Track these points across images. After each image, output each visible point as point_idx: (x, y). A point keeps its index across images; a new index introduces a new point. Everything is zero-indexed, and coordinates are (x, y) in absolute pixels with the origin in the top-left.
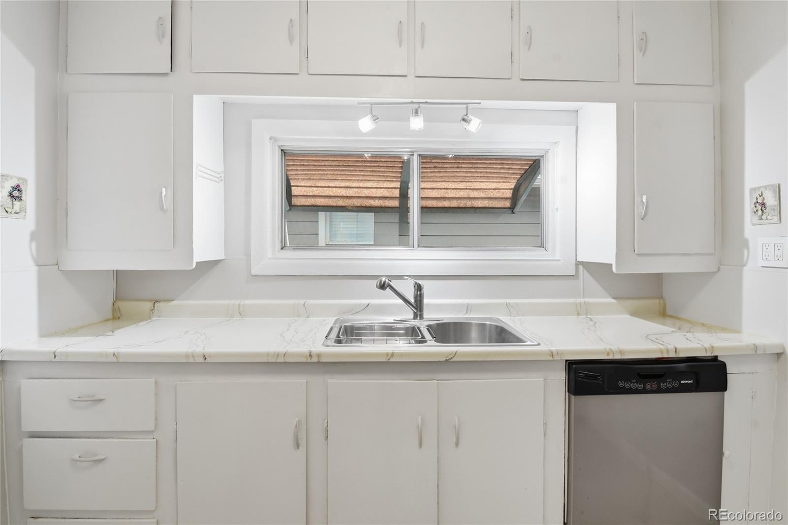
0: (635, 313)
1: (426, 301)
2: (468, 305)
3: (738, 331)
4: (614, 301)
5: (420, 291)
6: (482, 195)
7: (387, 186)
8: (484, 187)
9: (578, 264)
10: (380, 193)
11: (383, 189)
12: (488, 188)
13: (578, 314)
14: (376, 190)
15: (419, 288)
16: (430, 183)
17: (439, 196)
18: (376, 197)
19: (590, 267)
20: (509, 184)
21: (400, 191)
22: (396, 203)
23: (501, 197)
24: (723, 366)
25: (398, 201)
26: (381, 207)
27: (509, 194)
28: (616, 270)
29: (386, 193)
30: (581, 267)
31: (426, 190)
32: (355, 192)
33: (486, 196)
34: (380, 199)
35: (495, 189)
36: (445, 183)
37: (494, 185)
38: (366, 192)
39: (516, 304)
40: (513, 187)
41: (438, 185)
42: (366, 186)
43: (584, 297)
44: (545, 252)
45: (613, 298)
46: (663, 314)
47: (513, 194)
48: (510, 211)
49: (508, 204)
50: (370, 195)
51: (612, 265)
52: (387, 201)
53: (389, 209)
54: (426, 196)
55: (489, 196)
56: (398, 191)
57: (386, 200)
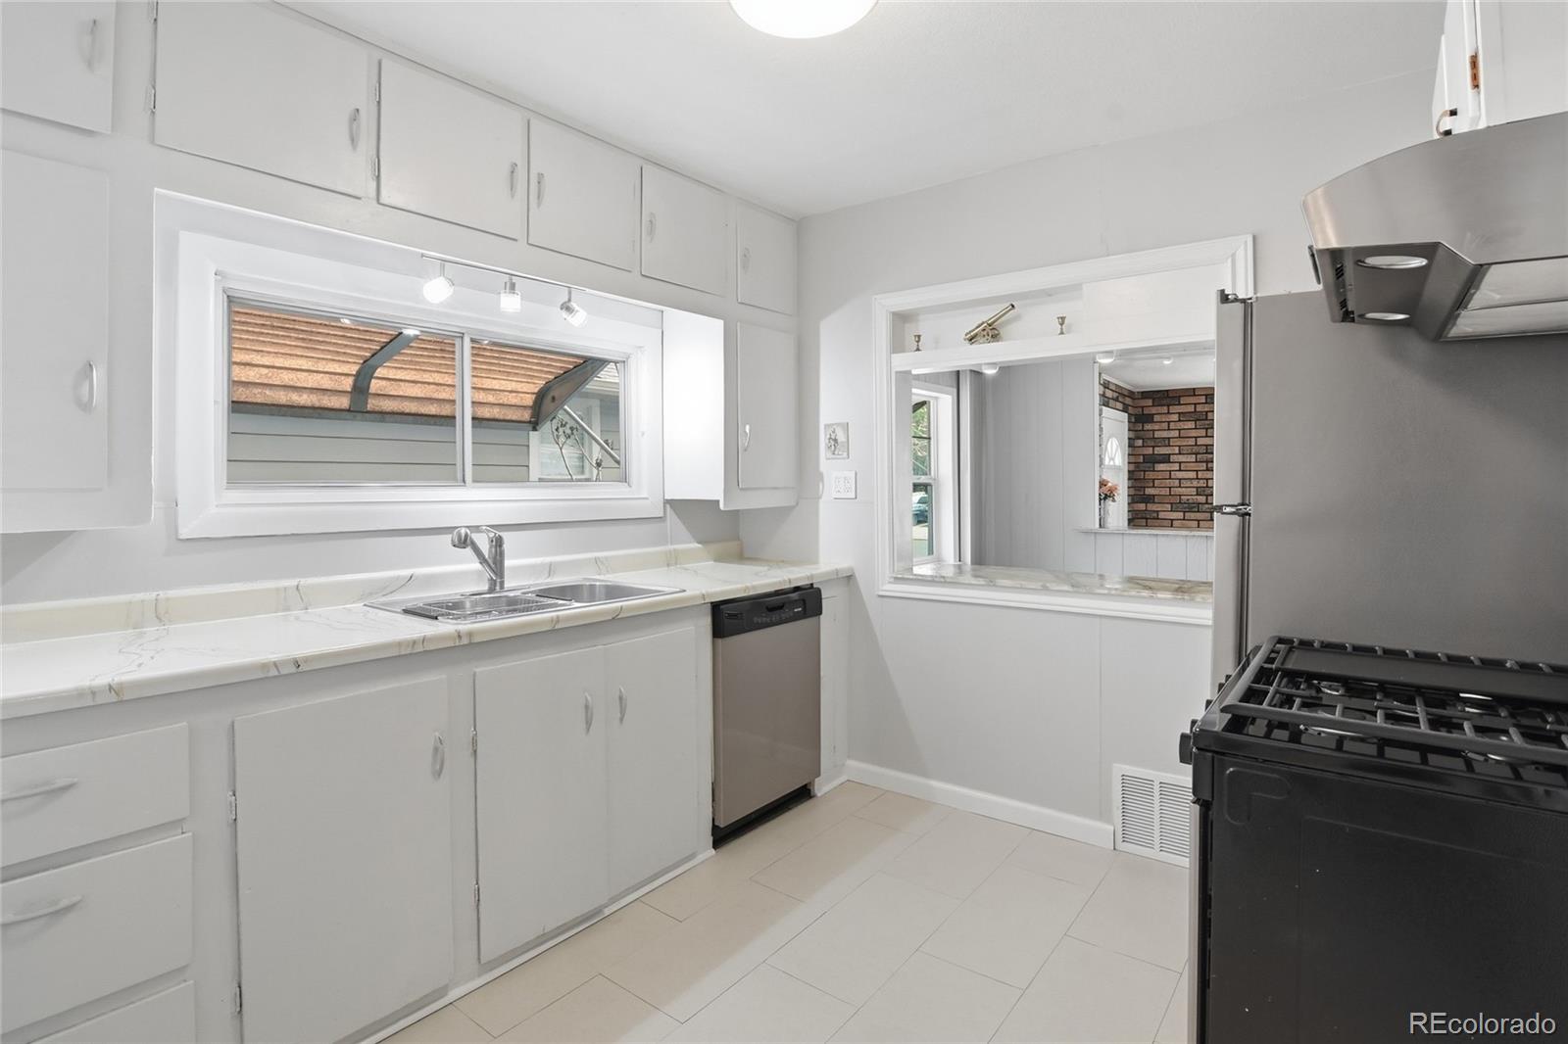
0: (720, 558)
1: (508, 563)
2: (551, 564)
3: (815, 562)
4: (700, 546)
5: (501, 546)
6: (491, 399)
7: (332, 370)
8: (497, 387)
9: (667, 502)
10: (312, 381)
11: (322, 375)
12: (502, 388)
13: (668, 565)
14: (306, 374)
15: (498, 543)
16: (413, 372)
17: (423, 396)
18: (305, 388)
19: (679, 507)
20: (532, 385)
21: (355, 382)
22: (344, 402)
23: (518, 404)
24: (819, 591)
25: (349, 398)
26: (313, 408)
27: (529, 400)
28: (725, 504)
29: (326, 382)
30: (668, 506)
31: (402, 384)
32: (261, 375)
33: (496, 402)
34: (312, 393)
35: (511, 392)
36: (439, 374)
37: (511, 386)
38: (287, 378)
39: (606, 558)
40: (536, 390)
41: (427, 377)
42: (287, 366)
43: (672, 544)
44: (629, 489)
45: (699, 543)
46: (741, 556)
47: (535, 402)
48: (530, 427)
49: (526, 416)
50: (291, 383)
51: (718, 501)
52: (326, 398)
53: (331, 414)
54: (401, 393)
55: (501, 402)
56: (350, 381)
57: (324, 395)
